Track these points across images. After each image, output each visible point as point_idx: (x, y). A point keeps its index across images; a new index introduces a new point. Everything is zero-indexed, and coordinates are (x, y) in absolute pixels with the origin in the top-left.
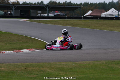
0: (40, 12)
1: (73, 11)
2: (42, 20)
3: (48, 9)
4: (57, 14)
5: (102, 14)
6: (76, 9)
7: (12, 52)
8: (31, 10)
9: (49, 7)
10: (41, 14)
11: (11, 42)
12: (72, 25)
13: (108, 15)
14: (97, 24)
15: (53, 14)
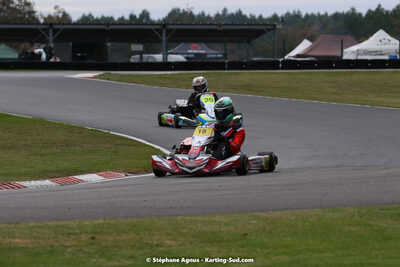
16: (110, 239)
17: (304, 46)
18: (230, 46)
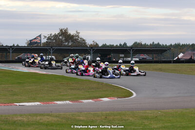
0: (123, 55)
1: (161, 54)
3: (131, 52)
4: (142, 58)
7: (91, 101)
8: (112, 53)
9: (133, 50)
10: (123, 58)
11: (89, 91)
15: (138, 58)
16: (111, 118)
17: (181, 55)
18: (154, 55)
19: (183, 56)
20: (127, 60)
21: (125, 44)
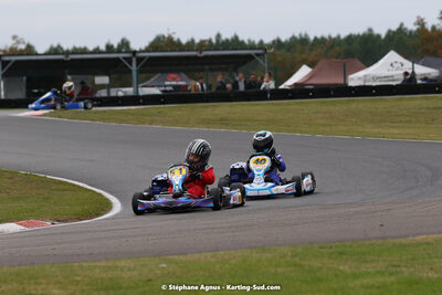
0: (105, 80)
2: (105, 111)
3: (134, 68)
4: (174, 86)
5: (350, 76)
6: (245, 63)
8: (70, 74)
9: (139, 60)
10: (108, 87)
12: (224, 122)
13: (375, 78)
14: (320, 115)
15: (158, 86)
19: (311, 76)
20: (120, 94)
21: (125, 44)
